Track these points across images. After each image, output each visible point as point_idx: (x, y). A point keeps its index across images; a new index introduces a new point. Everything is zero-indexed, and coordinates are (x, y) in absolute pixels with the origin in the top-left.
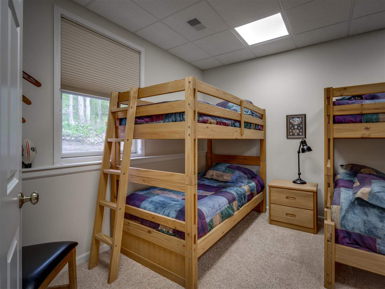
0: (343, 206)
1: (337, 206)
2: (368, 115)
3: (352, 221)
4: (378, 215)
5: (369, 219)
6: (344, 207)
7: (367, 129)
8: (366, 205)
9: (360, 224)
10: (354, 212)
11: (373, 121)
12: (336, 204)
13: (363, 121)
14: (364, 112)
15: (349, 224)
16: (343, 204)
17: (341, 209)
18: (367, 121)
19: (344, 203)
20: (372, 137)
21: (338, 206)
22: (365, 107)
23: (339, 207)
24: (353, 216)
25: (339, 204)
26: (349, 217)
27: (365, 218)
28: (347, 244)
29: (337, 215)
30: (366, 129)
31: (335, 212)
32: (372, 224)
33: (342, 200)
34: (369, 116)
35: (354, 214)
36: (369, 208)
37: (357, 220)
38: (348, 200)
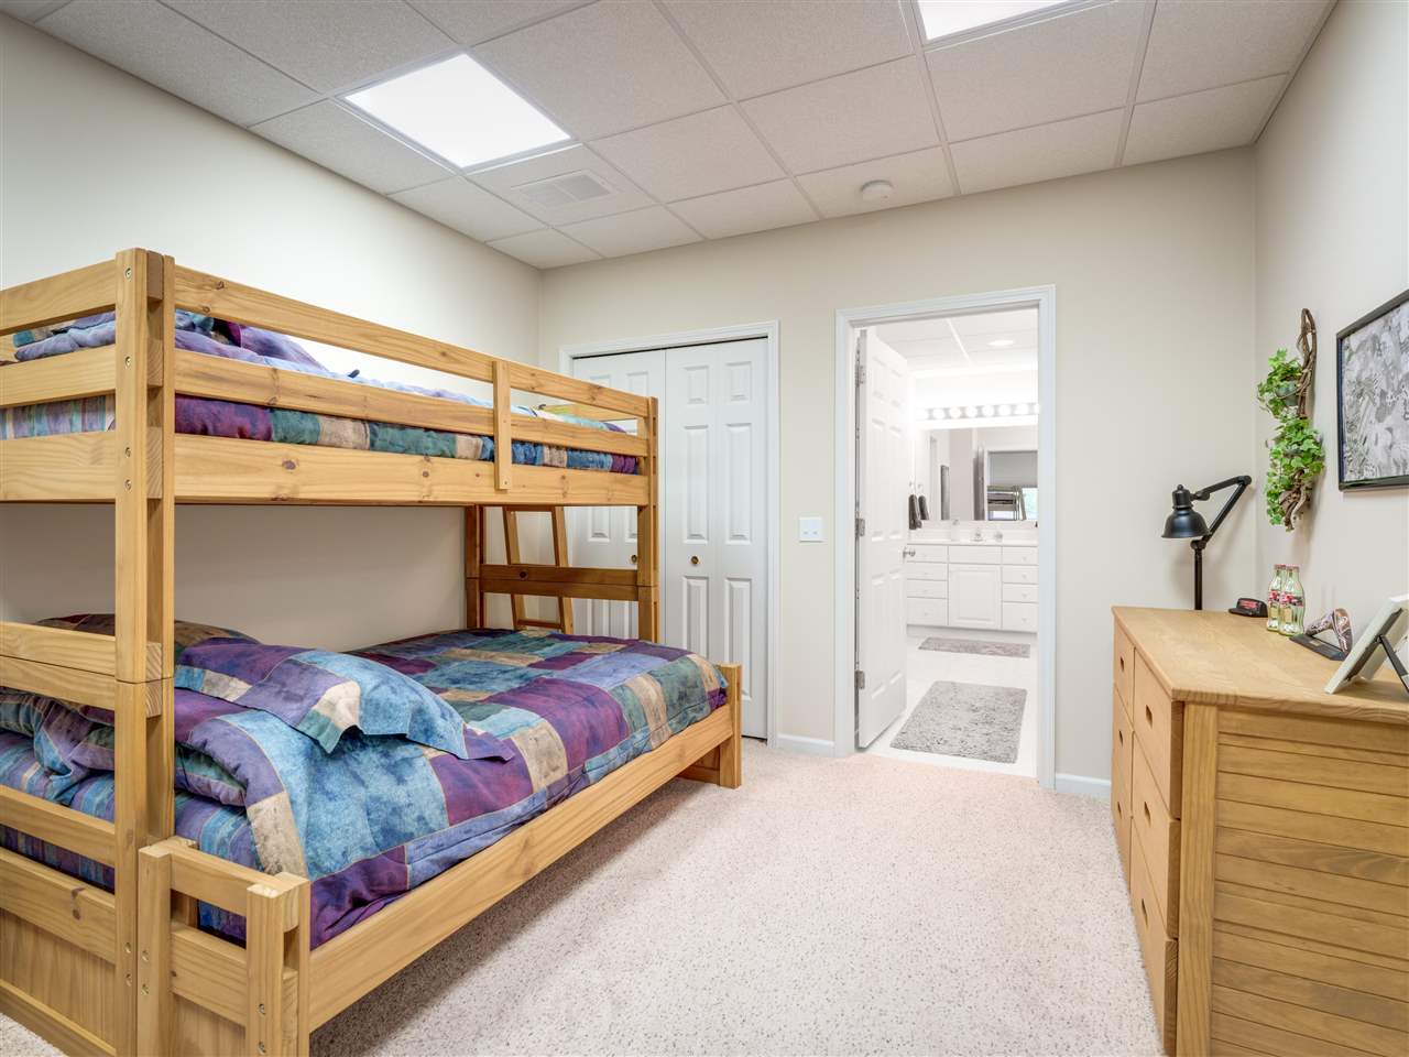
0: (294, 786)
1: (273, 798)
2: (288, 413)
3: (335, 827)
4: (383, 765)
5: (372, 790)
6: (298, 791)
7: (290, 465)
8: (346, 749)
9: (359, 825)
10: (327, 793)
11: (302, 439)
12: (267, 794)
13: (273, 435)
14: (282, 401)
15: (328, 845)
16: (291, 779)
17: (292, 802)
18: (285, 438)
19: (292, 773)
20: (302, 496)
21: (279, 795)
22: (284, 381)
23: (283, 796)
24: (331, 806)
25: (278, 788)
26: (324, 818)
27: (361, 793)
28: (330, 931)
29: (286, 836)
30: (288, 468)
31: (276, 826)
32: (385, 803)
33: (279, 766)
34: (294, 418)
35: (330, 799)
36: (353, 754)
37: (349, 815)
38: (294, 756)
